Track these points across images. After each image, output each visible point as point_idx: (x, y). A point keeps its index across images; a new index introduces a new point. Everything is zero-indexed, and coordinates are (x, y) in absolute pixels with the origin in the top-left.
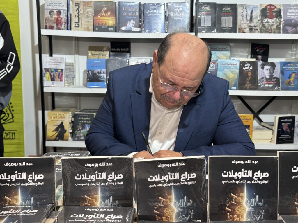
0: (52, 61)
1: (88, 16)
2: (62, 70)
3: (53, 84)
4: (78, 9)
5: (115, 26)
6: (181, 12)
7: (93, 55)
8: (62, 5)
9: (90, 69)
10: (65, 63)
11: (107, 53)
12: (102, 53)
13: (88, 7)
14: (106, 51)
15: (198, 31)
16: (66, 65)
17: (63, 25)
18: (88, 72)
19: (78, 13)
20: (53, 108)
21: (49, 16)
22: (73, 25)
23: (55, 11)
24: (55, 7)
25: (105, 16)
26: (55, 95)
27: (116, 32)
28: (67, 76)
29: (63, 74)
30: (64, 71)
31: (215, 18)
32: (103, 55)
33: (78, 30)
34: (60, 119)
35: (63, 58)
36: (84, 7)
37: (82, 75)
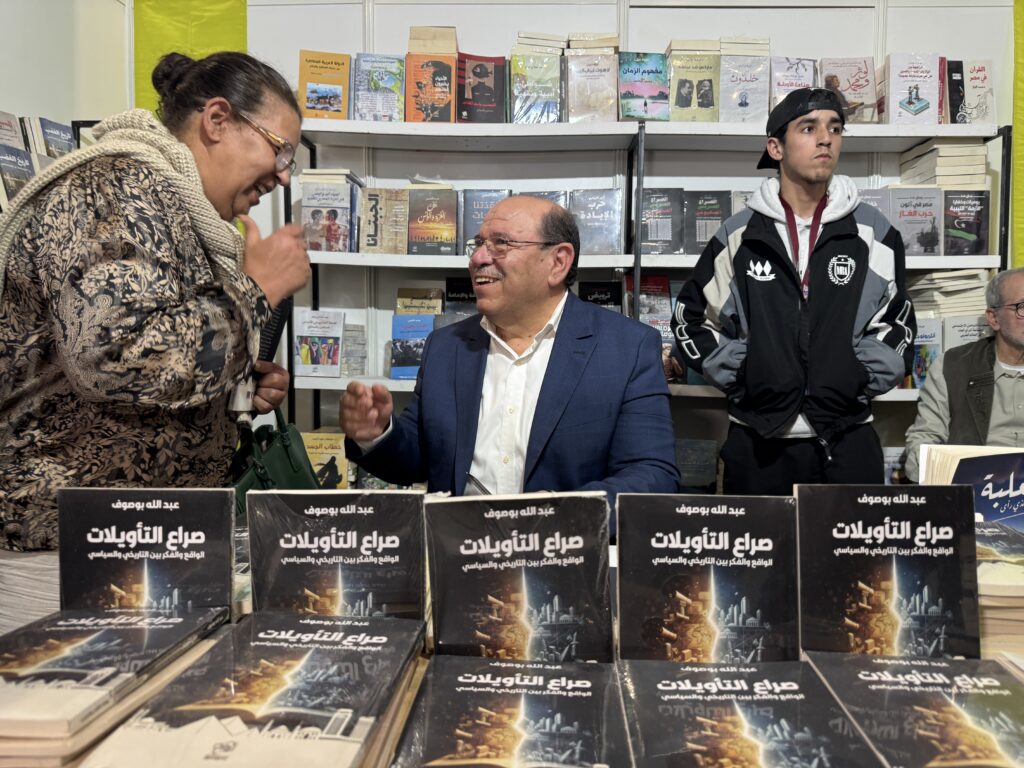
0: (315, 320)
1: (396, 221)
2: (336, 339)
3: (315, 370)
4: (375, 207)
5: (454, 241)
6: (604, 209)
7: (406, 307)
8: (340, 197)
9: (398, 337)
10: (345, 326)
11: (438, 303)
12: (427, 302)
13: (397, 203)
14: (436, 298)
15: (643, 251)
16: (346, 328)
17: (341, 242)
18: (394, 344)
19: (375, 216)
20: (317, 425)
21: (312, 221)
22: (364, 241)
23: (325, 211)
24: (323, 201)
25: (434, 221)
26: (322, 395)
27: (457, 254)
28: (348, 354)
29: (337, 349)
30: (340, 342)
31: (682, 222)
32: (428, 308)
33: (374, 252)
34: (330, 451)
35: (339, 314)
36: (389, 202)
37: (381, 353)
